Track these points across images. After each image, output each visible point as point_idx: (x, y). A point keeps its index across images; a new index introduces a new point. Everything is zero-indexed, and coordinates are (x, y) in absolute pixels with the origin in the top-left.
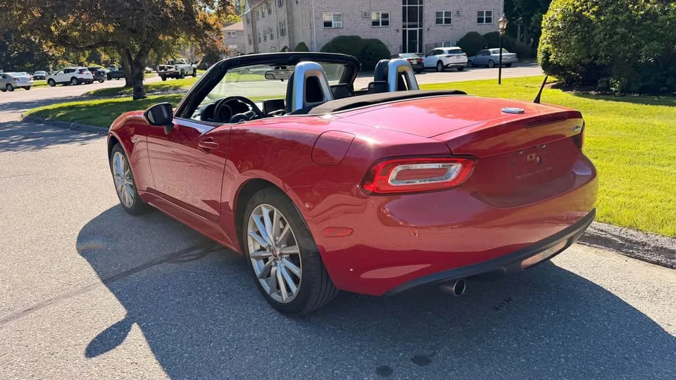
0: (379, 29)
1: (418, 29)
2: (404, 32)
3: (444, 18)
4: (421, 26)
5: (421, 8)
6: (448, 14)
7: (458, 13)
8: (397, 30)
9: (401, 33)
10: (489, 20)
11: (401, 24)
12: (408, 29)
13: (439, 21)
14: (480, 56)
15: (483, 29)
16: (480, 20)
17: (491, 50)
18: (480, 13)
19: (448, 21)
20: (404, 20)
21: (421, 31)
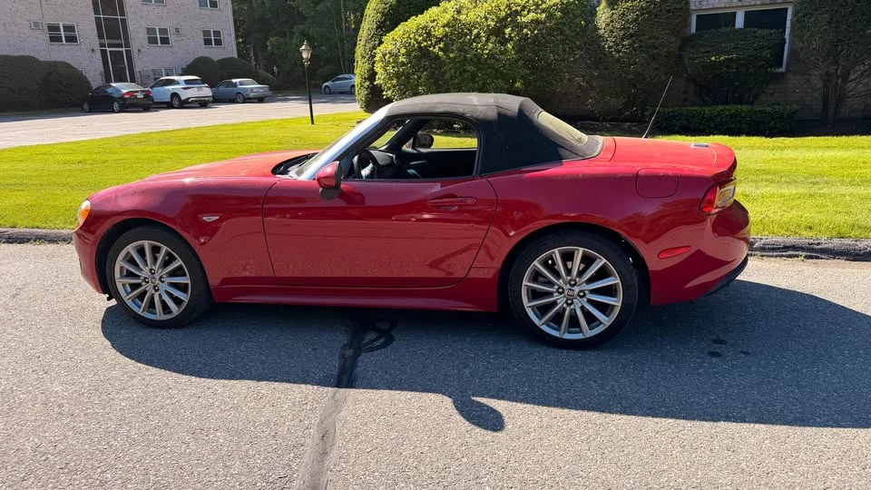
0: (61, 48)
1: (123, 49)
2: (104, 53)
3: (158, 36)
4: (127, 45)
5: (124, 21)
6: (163, 31)
7: (177, 31)
8: (93, 50)
9: (98, 55)
10: (218, 42)
11: (96, 42)
12: (108, 49)
13: (152, 41)
14: (222, 89)
15: (215, 54)
16: (208, 42)
17: (234, 81)
18: (206, 33)
19: (165, 41)
20: (100, 36)
21: (128, 53)
